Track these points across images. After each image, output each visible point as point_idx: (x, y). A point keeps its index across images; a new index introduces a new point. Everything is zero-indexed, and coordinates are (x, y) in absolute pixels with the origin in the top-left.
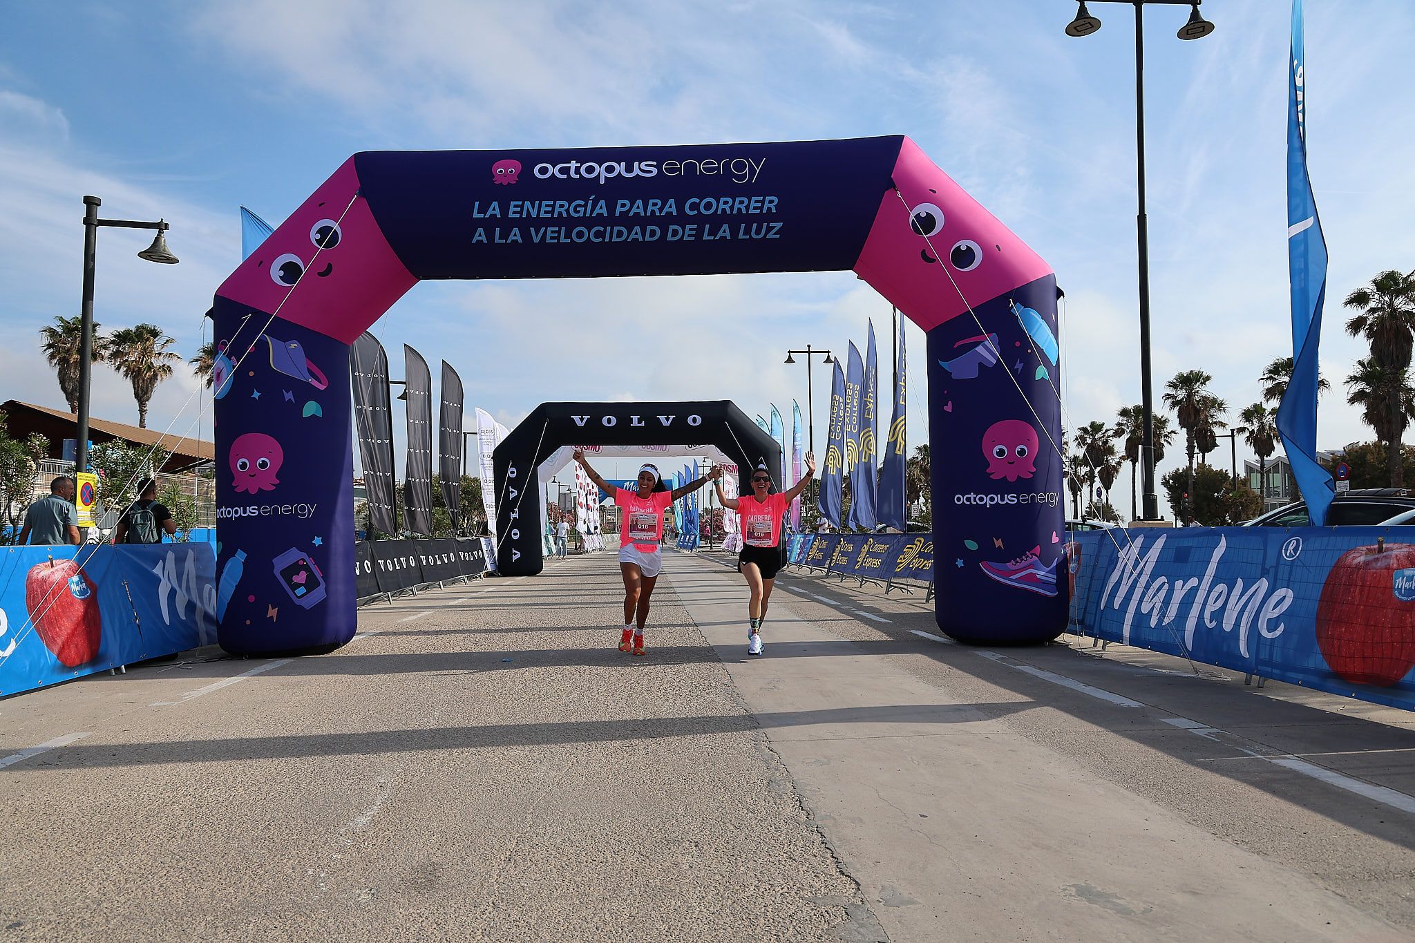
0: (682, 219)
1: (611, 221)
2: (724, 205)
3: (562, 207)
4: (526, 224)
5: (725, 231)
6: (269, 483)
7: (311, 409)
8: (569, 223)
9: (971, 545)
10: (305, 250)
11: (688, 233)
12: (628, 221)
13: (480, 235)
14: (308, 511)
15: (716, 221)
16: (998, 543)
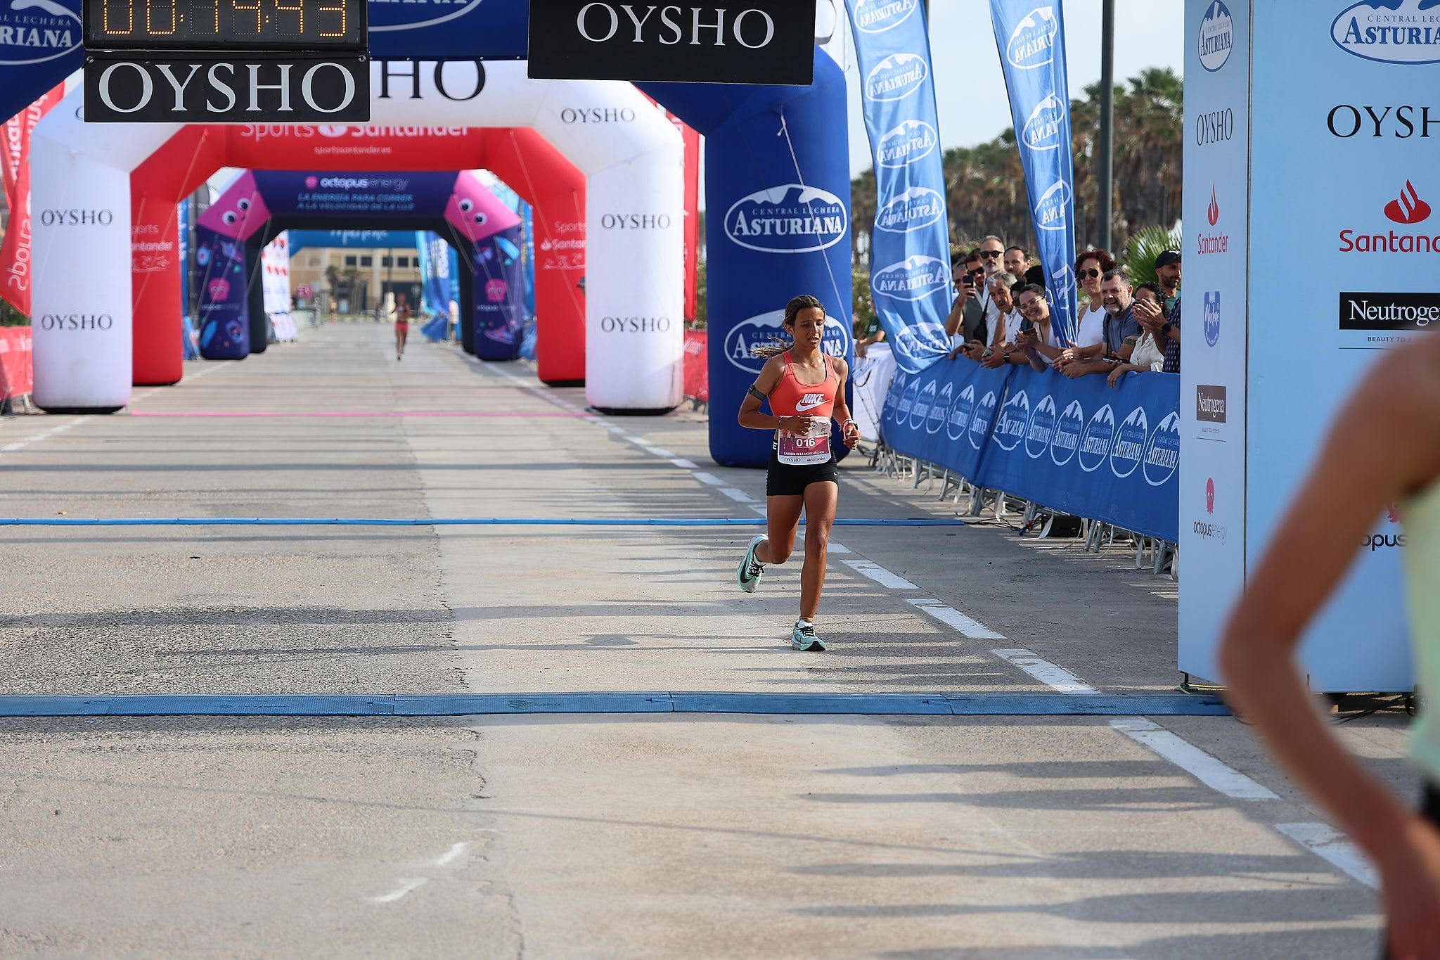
0: (376, 202)
1: (350, 202)
2: (392, 198)
3: (332, 197)
4: (318, 202)
5: (392, 207)
6: (224, 297)
7: (237, 269)
8: (334, 203)
9: (482, 325)
10: (235, 209)
11: (379, 207)
12: (357, 202)
13: (301, 206)
14: (236, 307)
15: (389, 203)
16: (491, 324)
